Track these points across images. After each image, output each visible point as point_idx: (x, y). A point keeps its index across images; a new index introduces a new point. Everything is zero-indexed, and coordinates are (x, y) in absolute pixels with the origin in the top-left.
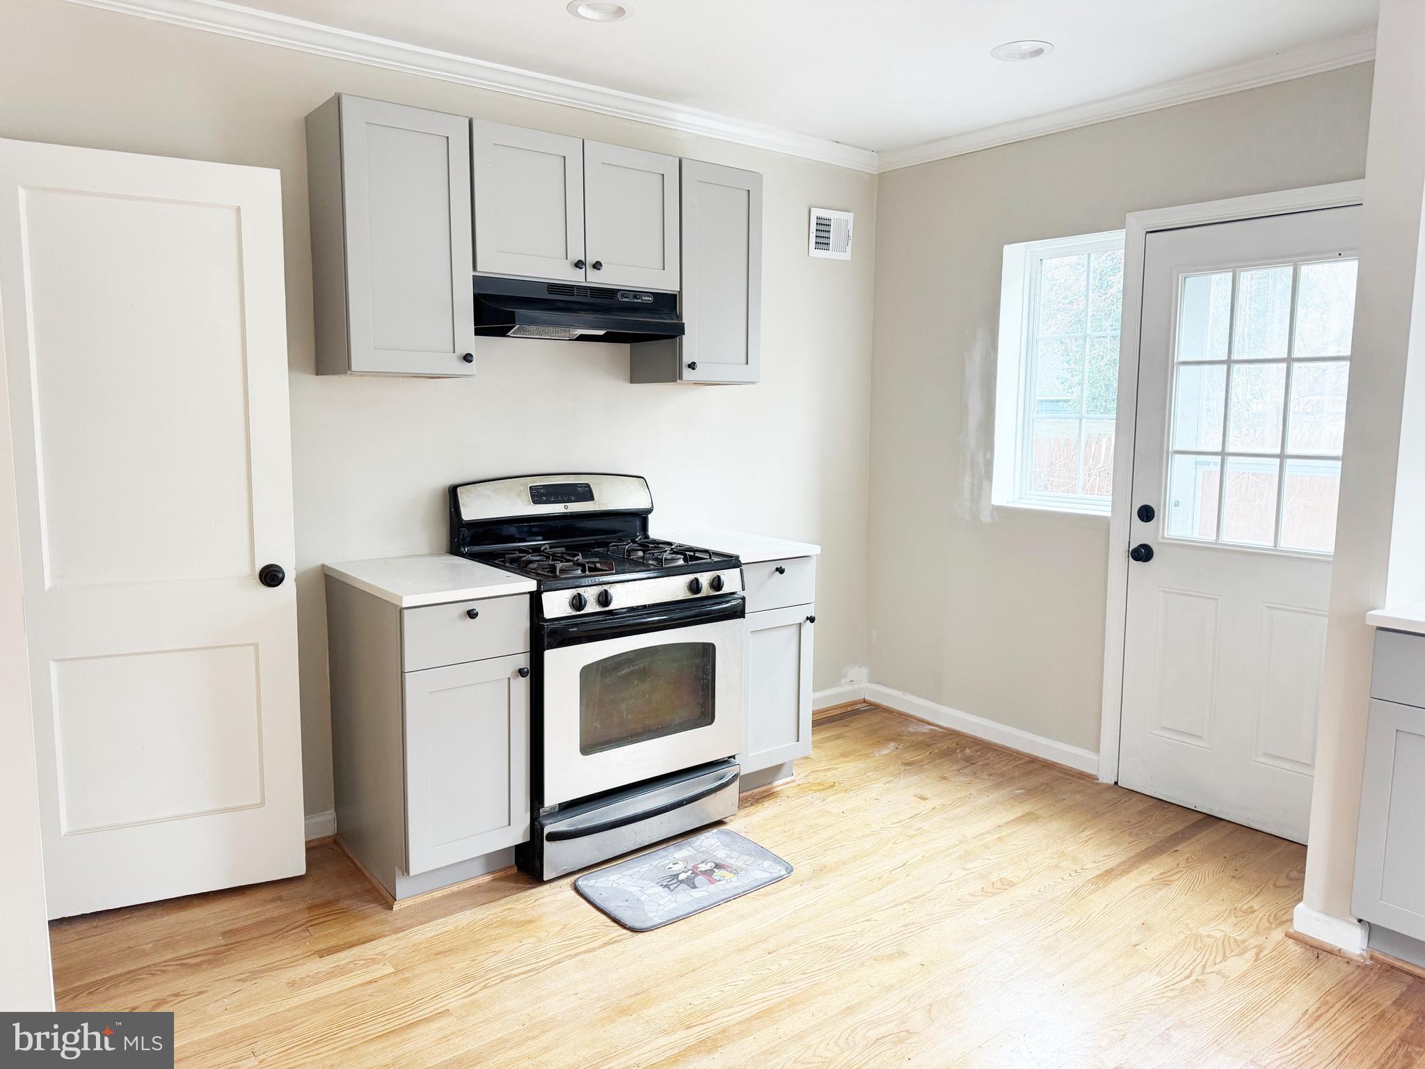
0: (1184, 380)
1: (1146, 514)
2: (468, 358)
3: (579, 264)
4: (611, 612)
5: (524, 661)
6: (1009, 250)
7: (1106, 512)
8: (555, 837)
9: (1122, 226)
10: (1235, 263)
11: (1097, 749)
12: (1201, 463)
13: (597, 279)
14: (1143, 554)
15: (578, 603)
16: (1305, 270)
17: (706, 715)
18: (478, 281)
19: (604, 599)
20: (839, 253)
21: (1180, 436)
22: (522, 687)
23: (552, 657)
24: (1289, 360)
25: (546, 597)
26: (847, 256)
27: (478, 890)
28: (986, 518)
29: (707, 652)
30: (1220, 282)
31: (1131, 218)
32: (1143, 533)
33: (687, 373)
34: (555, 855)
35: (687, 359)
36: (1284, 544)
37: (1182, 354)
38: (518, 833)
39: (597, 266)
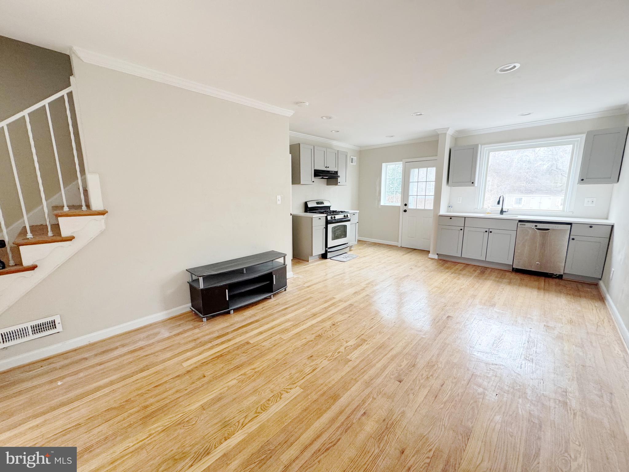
0: (411, 185)
1: (406, 205)
2: (313, 182)
3: (326, 167)
4: (335, 220)
5: (325, 226)
6: (383, 164)
7: (400, 205)
8: (329, 252)
9: (402, 161)
10: (419, 167)
11: (398, 242)
12: (413, 197)
13: (328, 169)
14: (405, 211)
15: (332, 218)
16: (428, 168)
17: (345, 236)
18: (315, 170)
19: (335, 217)
20: (354, 164)
21: (410, 193)
22: (324, 229)
23: (329, 225)
24: (426, 182)
25: (328, 217)
26: (355, 164)
27: (318, 260)
28: (380, 207)
29: (345, 226)
30: (416, 170)
31: (403, 160)
32: (405, 208)
33: (338, 183)
34: (329, 255)
35: (338, 182)
36: (425, 208)
37: (411, 181)
38: (323, 252)
39: (328, 167)
